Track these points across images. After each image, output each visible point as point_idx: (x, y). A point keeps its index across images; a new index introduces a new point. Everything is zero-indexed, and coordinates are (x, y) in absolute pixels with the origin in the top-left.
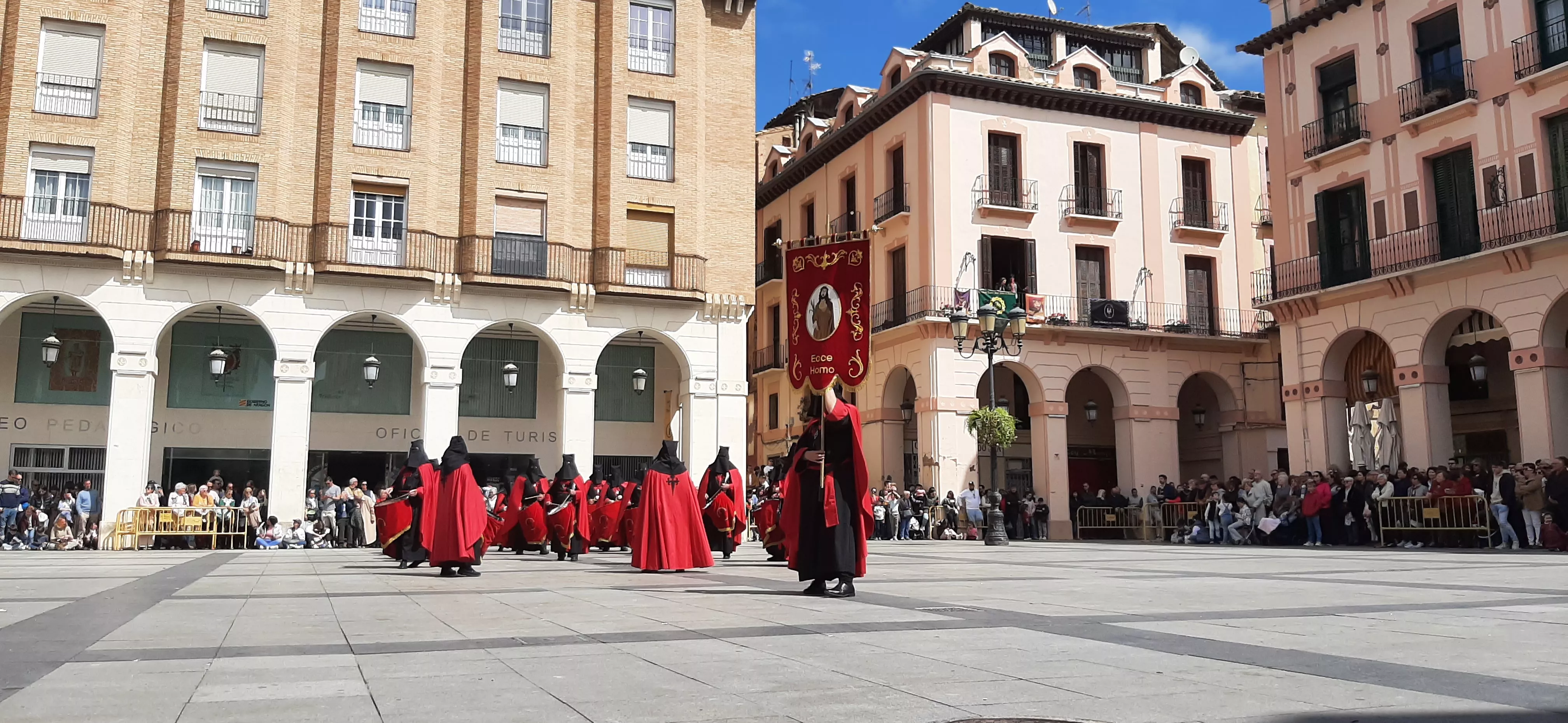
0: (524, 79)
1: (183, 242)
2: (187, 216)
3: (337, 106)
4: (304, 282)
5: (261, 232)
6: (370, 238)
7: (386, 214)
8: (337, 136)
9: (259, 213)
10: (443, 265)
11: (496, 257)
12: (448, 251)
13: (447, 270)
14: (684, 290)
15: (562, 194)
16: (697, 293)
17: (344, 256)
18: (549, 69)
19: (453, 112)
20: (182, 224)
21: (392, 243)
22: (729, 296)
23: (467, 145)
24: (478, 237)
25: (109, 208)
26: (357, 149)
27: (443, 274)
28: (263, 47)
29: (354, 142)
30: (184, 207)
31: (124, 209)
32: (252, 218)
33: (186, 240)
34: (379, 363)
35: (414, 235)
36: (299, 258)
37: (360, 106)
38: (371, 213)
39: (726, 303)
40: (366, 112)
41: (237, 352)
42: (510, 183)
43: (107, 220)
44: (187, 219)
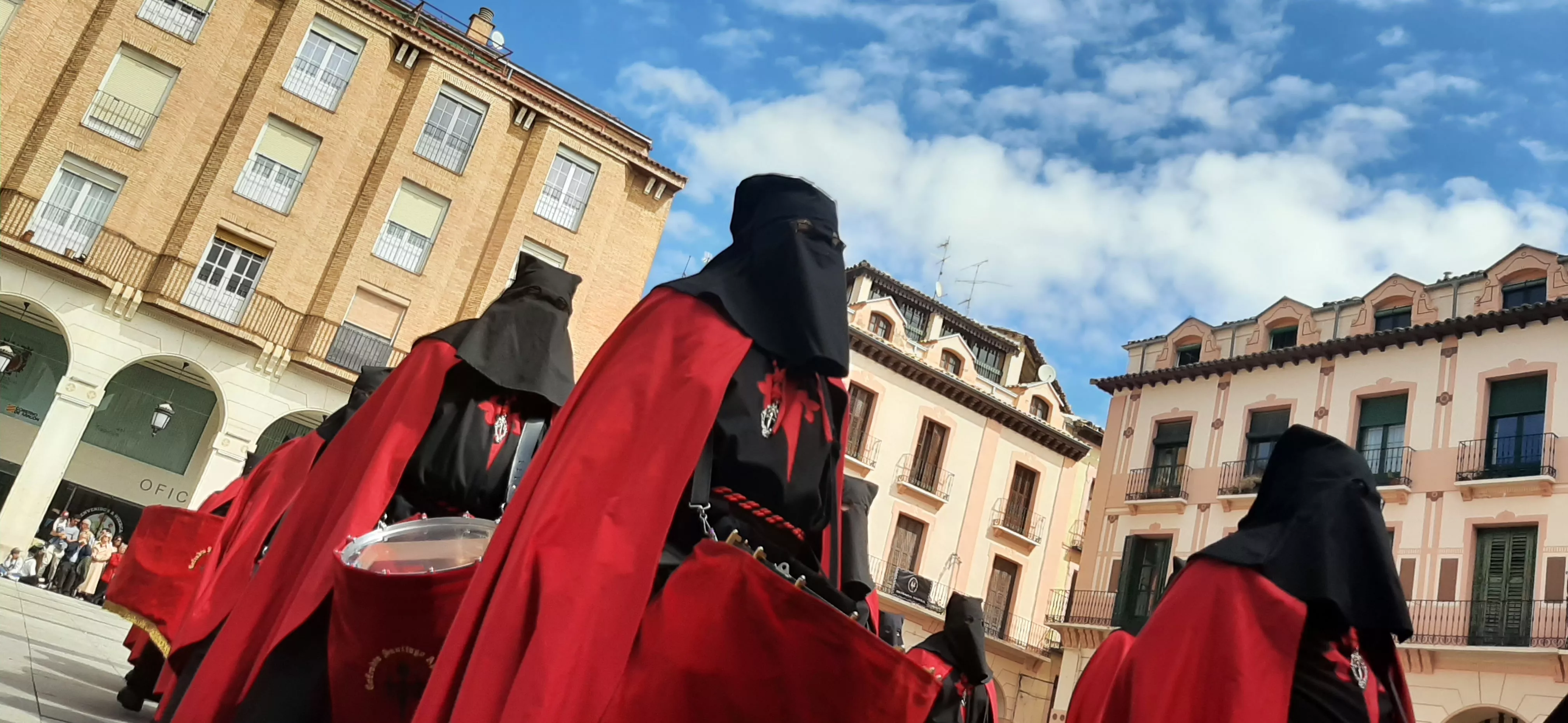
0: (428, 186)
1: (17, 228)
2: (33, 203)
3: (231, 150)
4: (127, 307)
5: (102, 244)
6: (213, 287)
7: (240, 268)
8: (220, 177)
9: (108, 225)
10: (277, 336)
11: (335, 345)
12: (289, 324)
13: (280, 343)
15: (425, 306)
17: (179, 295)
18: (456, 185)
19: (346, 194)
20: (23, 209)
21: (235, 298)
23: (348, 229)
24: (324, 320)
26: (235, 197)
27: (275, 345)
28: (178, 70)
29: (235, 189)
30: (33, 193)
32: (99, 228)
33: (20, 227)
34: (173, 413)
35: (260, 297)
36: (131, 283)
37: (253, 157)
38: (225, 262)
40: (259, 165)
41: (27, 354)
42: (377, 279)
44: (31, 207)
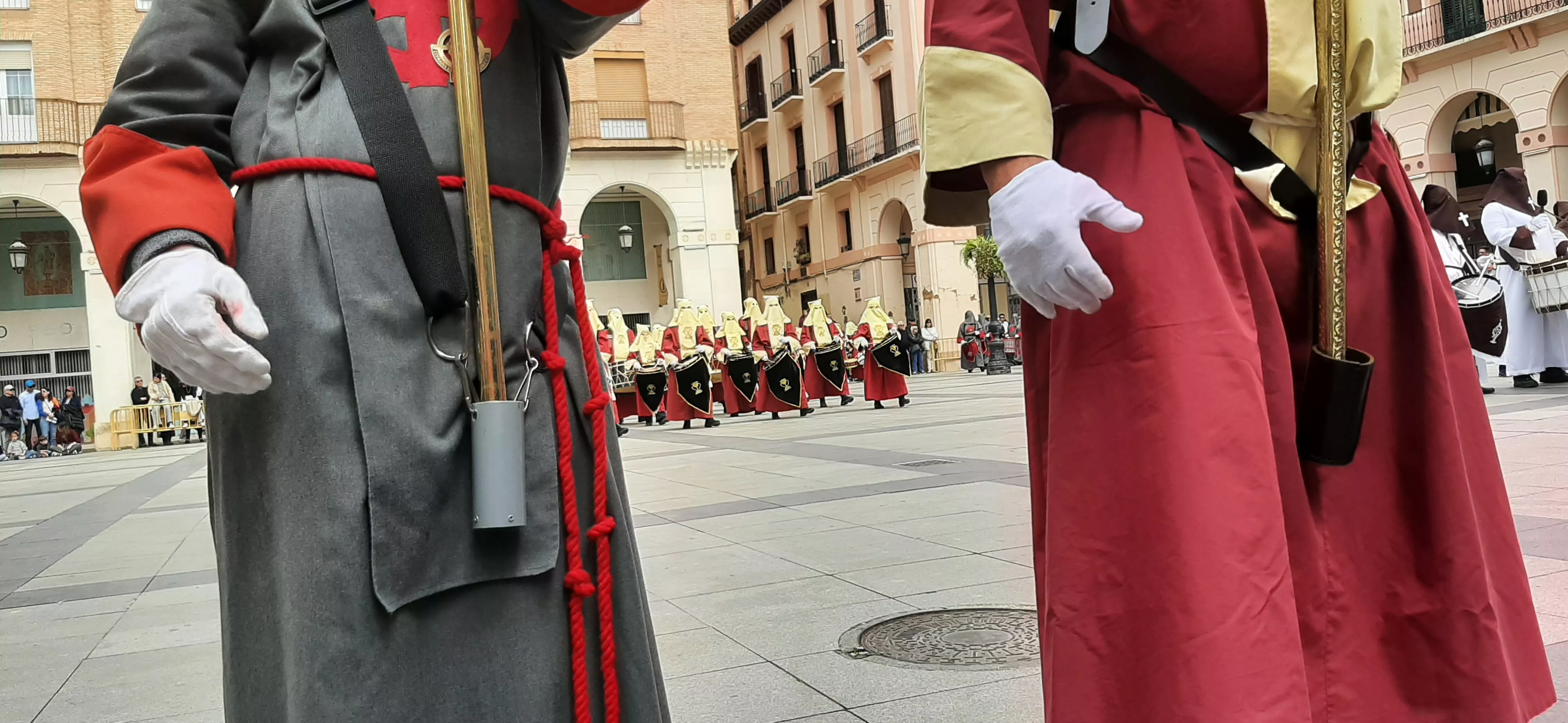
14: (664, 138)
16: (677, 141)
22: (710, 141)
25: (56, 104)
31: (72, 102)
39: (707, 149)
43: (57, 117)
